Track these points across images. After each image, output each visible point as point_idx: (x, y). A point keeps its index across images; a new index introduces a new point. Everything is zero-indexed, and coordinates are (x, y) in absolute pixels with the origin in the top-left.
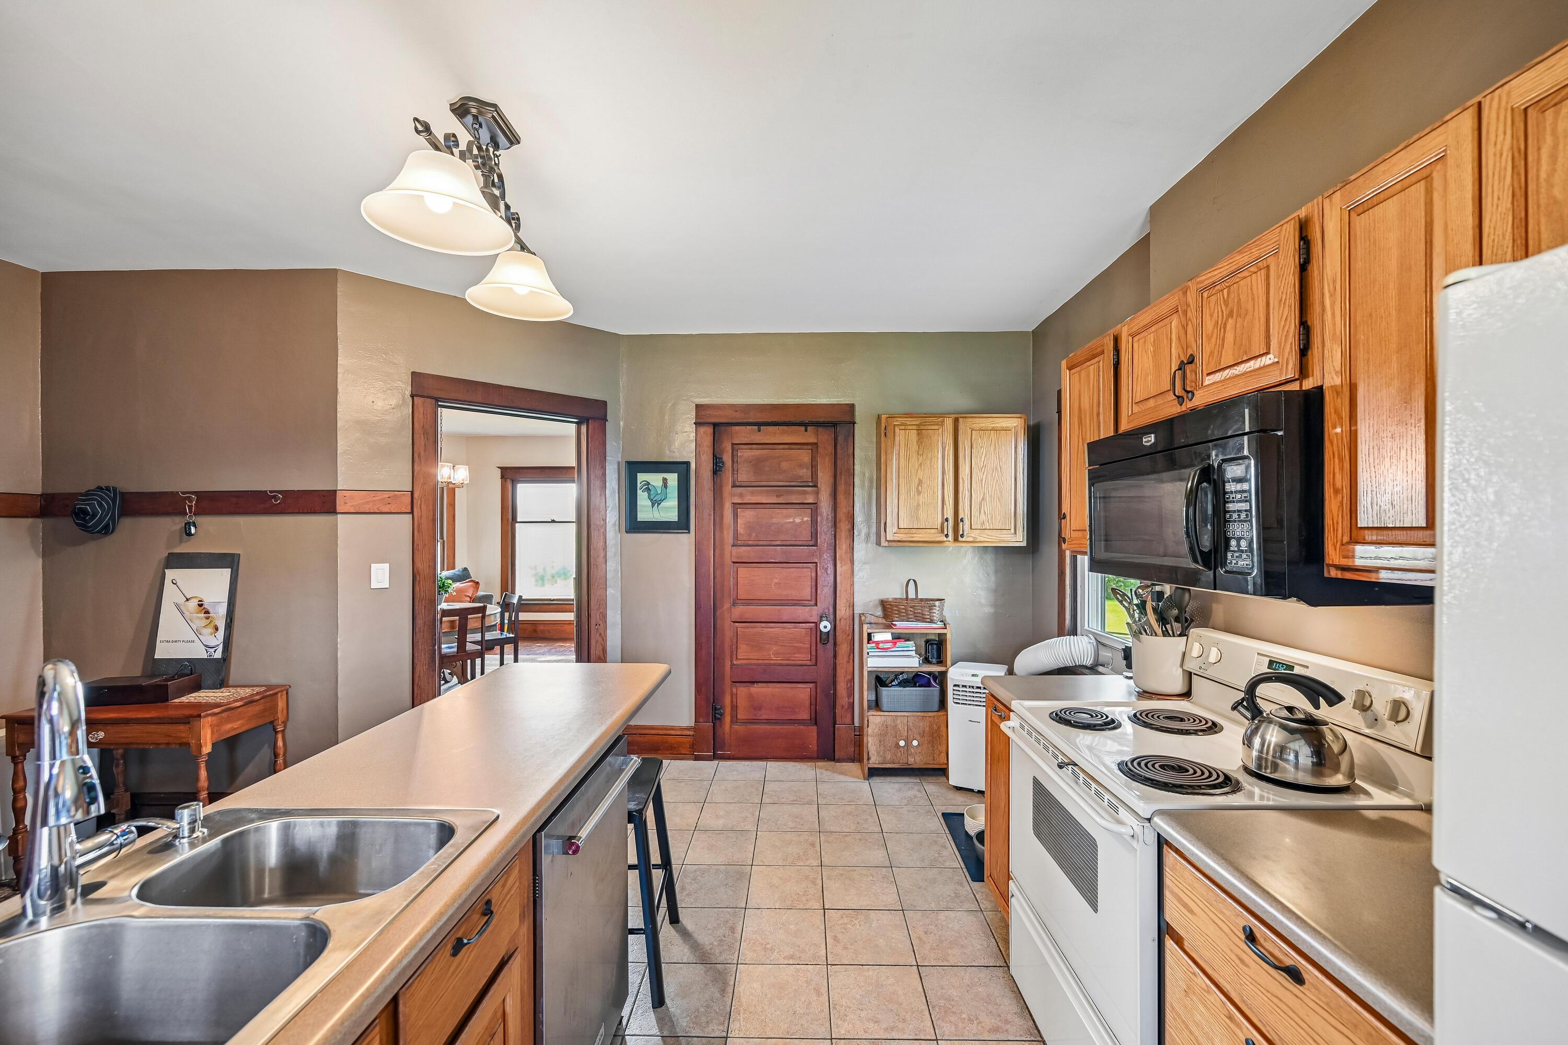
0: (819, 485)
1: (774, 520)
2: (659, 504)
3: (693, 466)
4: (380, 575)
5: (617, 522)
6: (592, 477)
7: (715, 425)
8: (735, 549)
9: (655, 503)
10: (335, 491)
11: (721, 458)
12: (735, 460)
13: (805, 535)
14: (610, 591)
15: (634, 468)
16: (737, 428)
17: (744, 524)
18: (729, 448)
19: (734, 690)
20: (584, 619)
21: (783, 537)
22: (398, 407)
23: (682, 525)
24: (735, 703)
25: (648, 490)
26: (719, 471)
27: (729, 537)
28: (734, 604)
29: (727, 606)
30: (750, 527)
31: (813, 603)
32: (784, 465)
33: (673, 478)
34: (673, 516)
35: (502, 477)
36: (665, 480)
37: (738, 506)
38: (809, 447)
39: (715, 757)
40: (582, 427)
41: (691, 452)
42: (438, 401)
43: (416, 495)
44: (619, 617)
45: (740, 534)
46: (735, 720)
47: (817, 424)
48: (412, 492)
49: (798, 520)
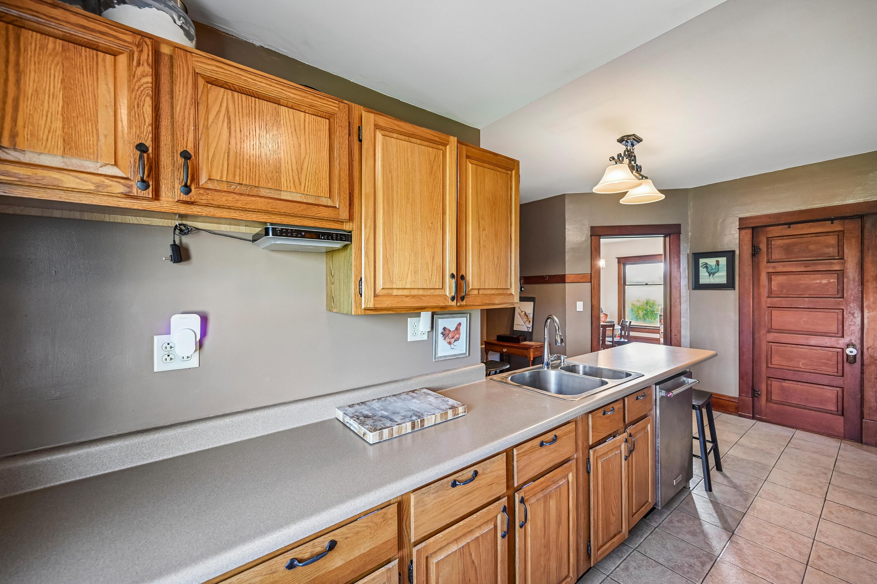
0: (845, 258)
1: (802, 282)
2: (713, 275)
3: (737, 253)
4: (580, 306)
5: (687, 285)
6: (672, 262)
7: (753, 228)
8: (769, 300)
9: (711, 274)
10: (565, 275)
11: (759, 247)
12: (769, 247)
13: (833, 291)
14: (683, 319)
15: (696, 256)
16: (771, 228)
17: (777, 284)
18: (764, 240)
19: (769, 382)
20: (669, 332)
21: (812, 292)
22: (585, 241)
23: (730, 285)
24: (769, 390)
25: (707, 267)
26: (756, 254)
27: (765, 292)
28: (769, 332)
29: (763, 331)
30: (781, 286)
31: (840, 335)
32: (812, 247)
33: (723, 261)
34: (724, 281)
35: (619, 262)
36: (718, 262)
37: (771, 274)
38: (836, 233)
39: (753, 418)
40: (667, 238)
41: (736, 245)
42: (600, 236)
43: (592, 275)
44: (689, 333)
45: (774, 290)
46: (769, 400)
47: (843, 218)
48: (591, 274)
49: (824, 281)
